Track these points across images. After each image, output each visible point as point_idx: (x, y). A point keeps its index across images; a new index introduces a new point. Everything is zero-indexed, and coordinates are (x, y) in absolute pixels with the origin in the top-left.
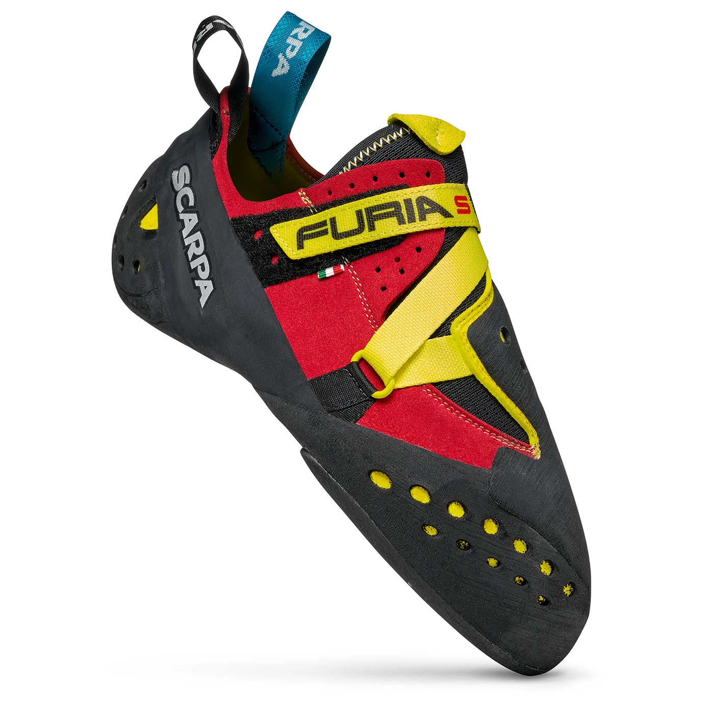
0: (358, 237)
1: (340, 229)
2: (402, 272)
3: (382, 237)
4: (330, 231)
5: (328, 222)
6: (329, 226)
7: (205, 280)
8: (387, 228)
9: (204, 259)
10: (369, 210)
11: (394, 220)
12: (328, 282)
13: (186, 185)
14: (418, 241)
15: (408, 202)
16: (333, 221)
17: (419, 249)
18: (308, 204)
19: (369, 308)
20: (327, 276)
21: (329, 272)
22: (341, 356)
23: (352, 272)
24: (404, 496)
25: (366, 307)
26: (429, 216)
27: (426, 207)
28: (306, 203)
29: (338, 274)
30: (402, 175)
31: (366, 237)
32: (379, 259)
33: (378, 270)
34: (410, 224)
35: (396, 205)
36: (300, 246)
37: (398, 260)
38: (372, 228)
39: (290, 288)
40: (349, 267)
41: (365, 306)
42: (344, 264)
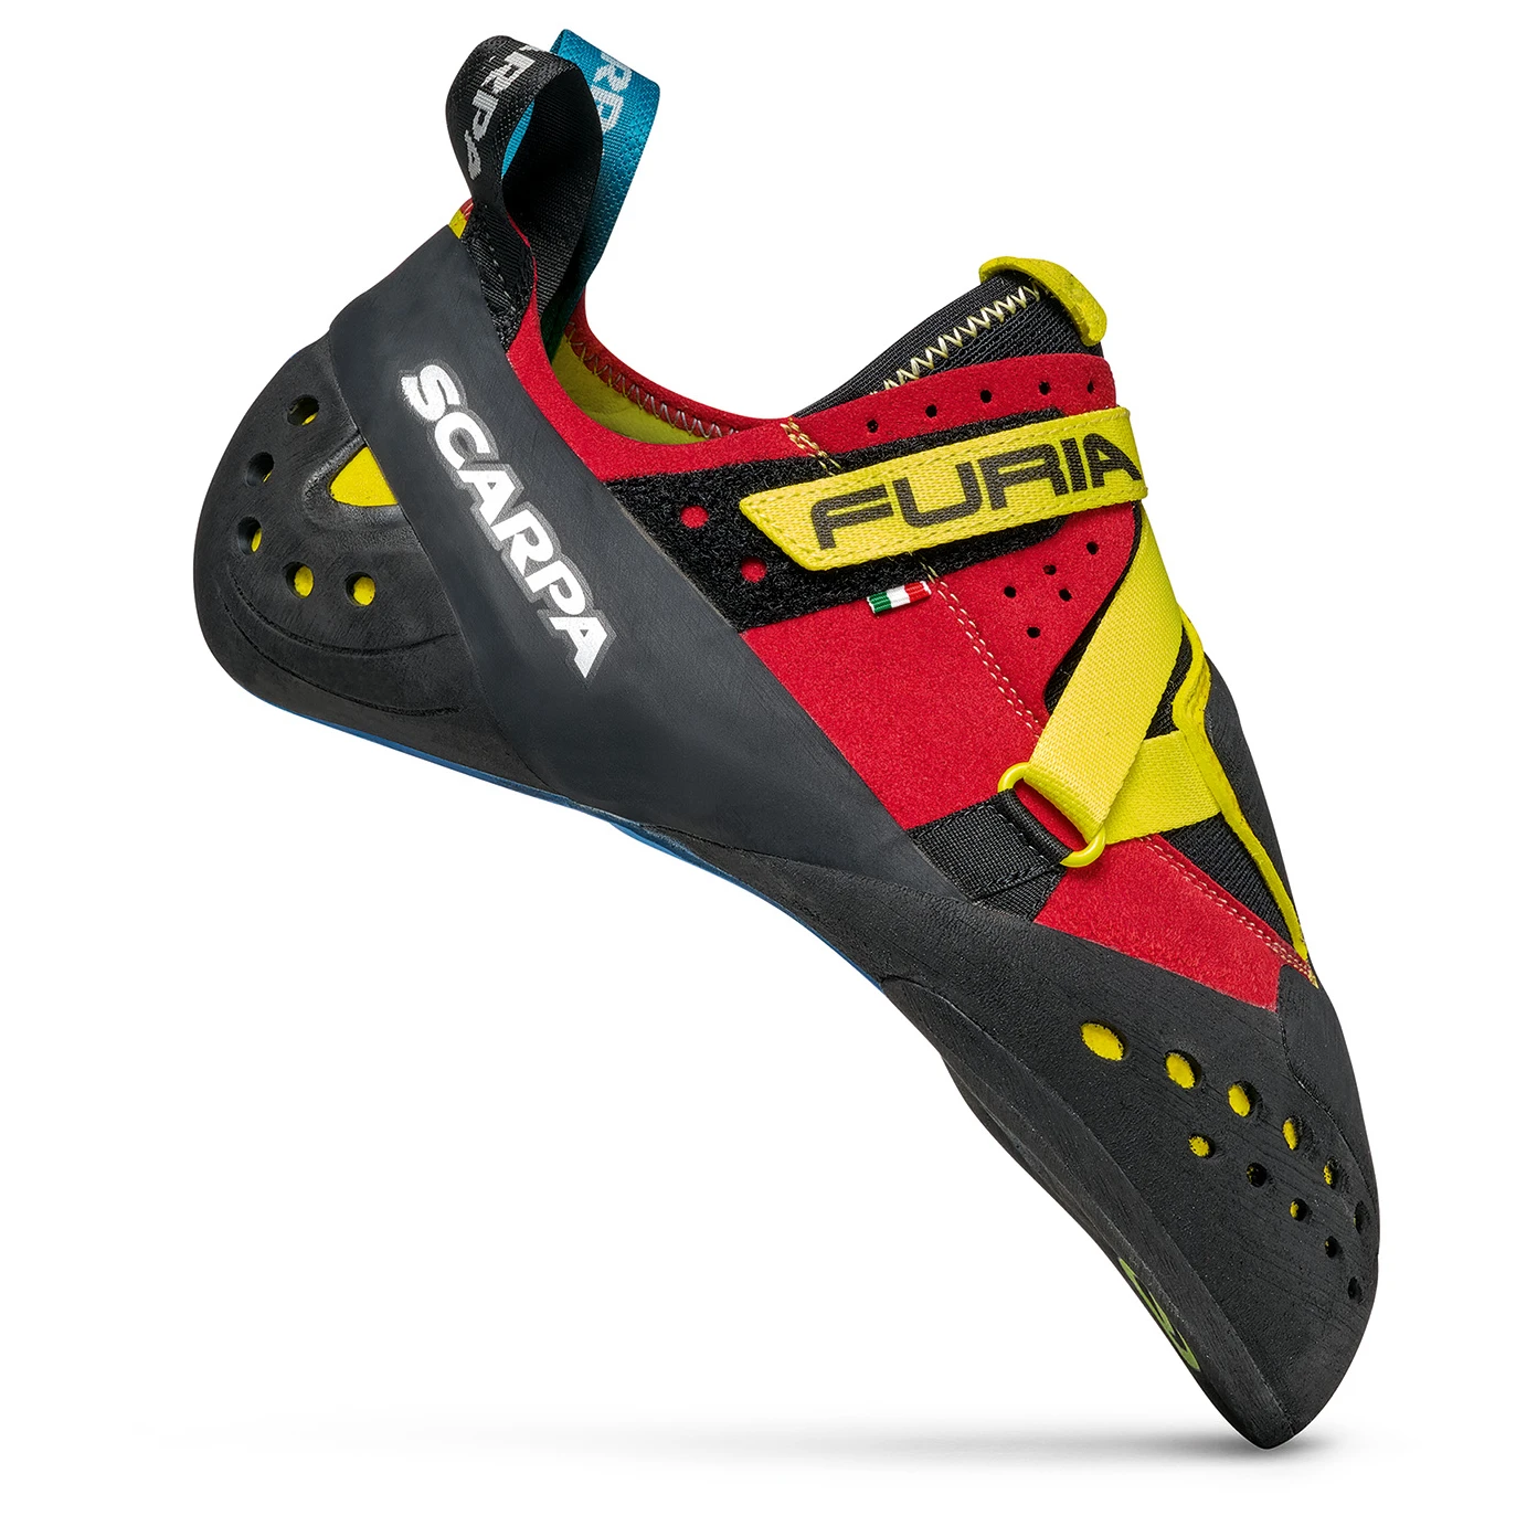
0: (965, 521)
1: (924, 506)
2: (1065, 595)
3: (1021, 521)
4: (896, 507)
5: (890, 489)
6: (892, 498)
7: (577, 616)
8: (1031, 503)
9: (560, 570)
10: (989, 464)
11: (1045, 484)
12: (893, 618)
13: (449, 409)
14: (1092, 531)
15: (1069, 445)
16: (902, 487)
17: (1092, 548)
18: (809, 450)
19: (1004, 672)
20: (893, 605)
21: (898, 597)
22: (967, 779)
23: (948, 596)
24: (1155, 1076)
25: (996, 672)
26: (1109, 477)
27: (1103, 457)
28: (802, 446)
29: (918, 601)
30: (1045, 389)
31: (985, 521)
32: (1008, 568)
33: (1010, 592)
34: (1077, 493)
35: (1046, 451)
36: (826, 542)
37: (1051, 570)
38: (999, 502)
39: (805, 631)
40: (939, 587)
41: (993, 670)
42: (928, 581)
